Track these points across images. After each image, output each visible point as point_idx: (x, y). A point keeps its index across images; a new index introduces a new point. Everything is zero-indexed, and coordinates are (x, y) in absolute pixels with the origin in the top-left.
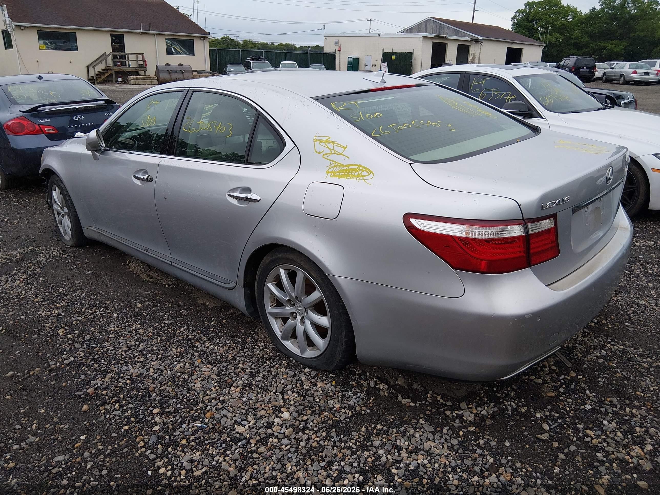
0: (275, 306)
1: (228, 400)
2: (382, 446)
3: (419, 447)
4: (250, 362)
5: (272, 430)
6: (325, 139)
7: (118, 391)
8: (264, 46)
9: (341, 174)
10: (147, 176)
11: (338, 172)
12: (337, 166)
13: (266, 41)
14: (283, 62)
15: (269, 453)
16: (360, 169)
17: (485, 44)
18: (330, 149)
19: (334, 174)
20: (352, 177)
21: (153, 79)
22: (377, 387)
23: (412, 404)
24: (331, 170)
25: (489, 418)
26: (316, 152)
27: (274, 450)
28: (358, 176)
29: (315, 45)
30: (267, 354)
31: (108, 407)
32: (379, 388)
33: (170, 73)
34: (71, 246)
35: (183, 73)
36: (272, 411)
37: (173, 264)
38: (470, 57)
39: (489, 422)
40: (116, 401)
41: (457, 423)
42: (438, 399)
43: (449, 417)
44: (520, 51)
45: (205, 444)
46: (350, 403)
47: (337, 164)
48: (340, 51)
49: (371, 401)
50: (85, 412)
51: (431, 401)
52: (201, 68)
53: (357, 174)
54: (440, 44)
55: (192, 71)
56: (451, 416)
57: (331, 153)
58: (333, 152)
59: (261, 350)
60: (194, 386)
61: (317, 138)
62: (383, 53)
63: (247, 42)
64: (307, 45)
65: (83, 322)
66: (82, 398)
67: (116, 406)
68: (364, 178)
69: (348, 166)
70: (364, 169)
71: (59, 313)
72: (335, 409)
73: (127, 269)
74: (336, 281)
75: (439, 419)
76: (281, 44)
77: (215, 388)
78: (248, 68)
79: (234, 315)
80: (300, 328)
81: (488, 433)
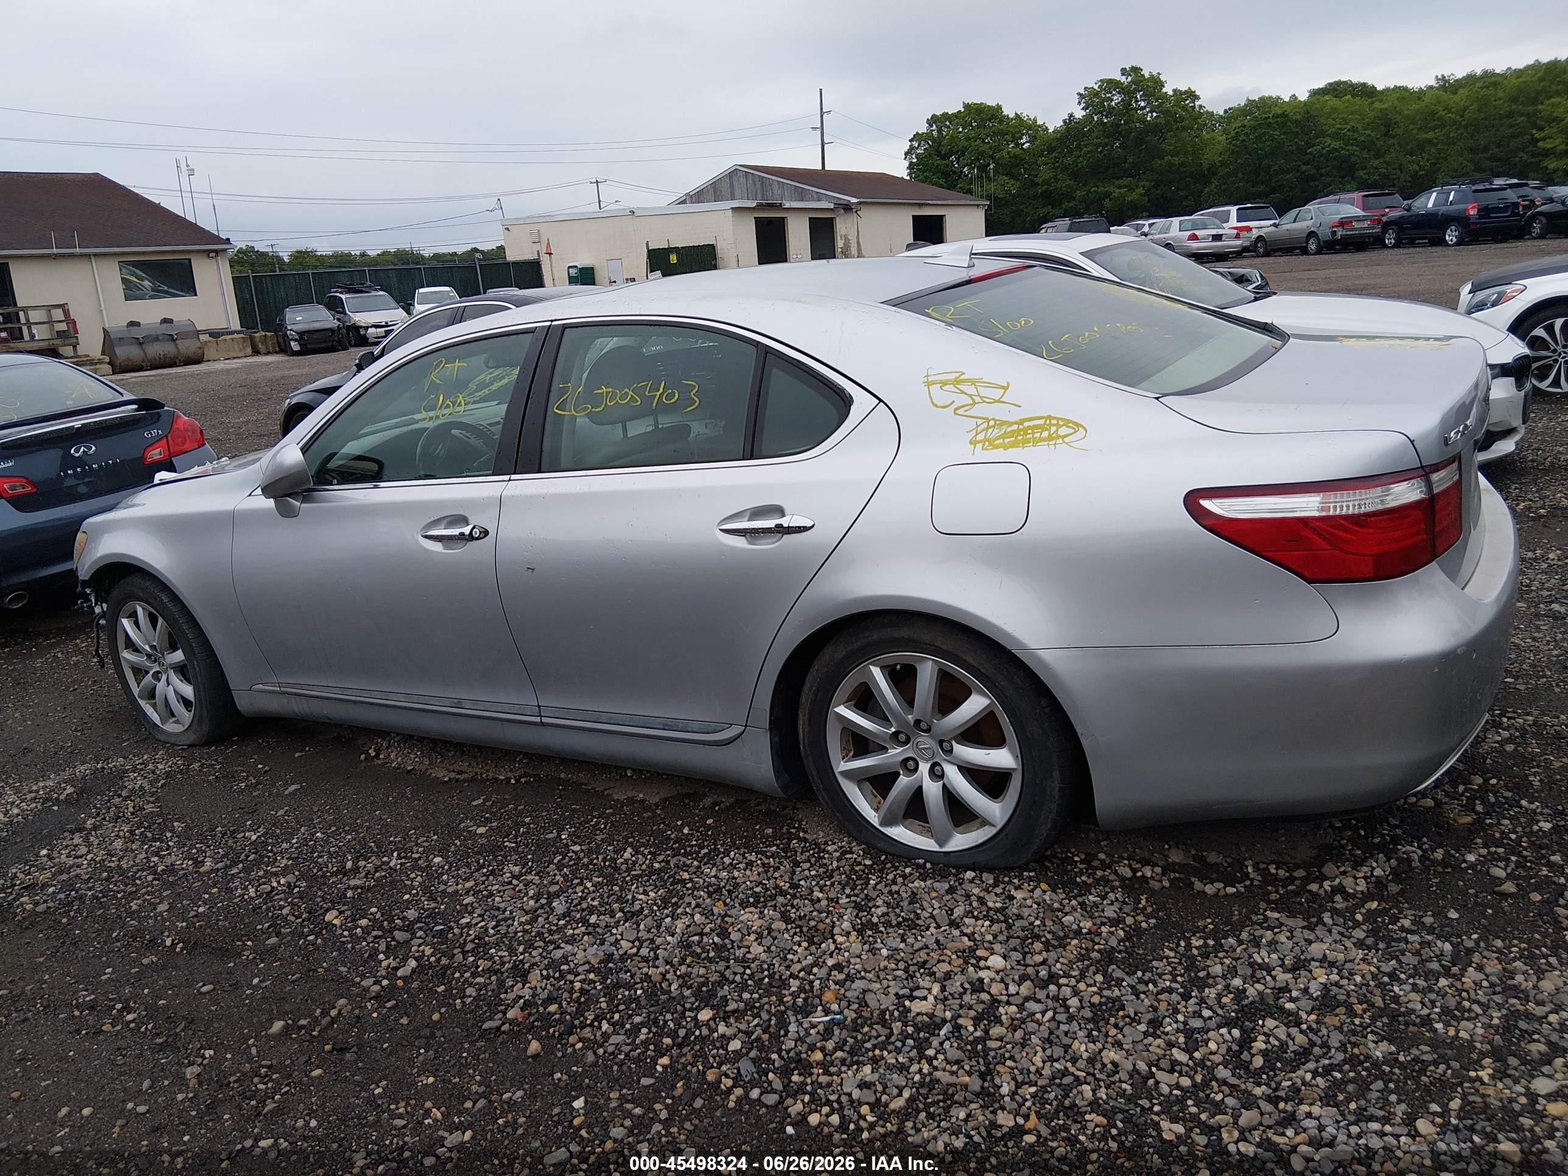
0: (853, 756)
1: (849, 962)
2: (1233, 972)
3: (1302, 957)
4: (832, 884)
5: (989, 993)
6: (953, 376)
7: (583, 999)
8: (342, 260)
9: (1007, 441)
10: (470, 527)
11: (998, 438)
12: (994, 427)
13: (346, 250)
14: (422, 290)
15: (1019, 1034)
16: (1050, 425)
17: (864, 212)
18: (970, 396)
19: (991, 443)
20: (1036, 441)
21: (100, 362)
22: (1139, 874)
23: (1231, 890)
24: (980, 437)
25: (1391, 881)
26: (936, 406)
27: (1023, 1026)
28: (1050, 438)
29: (469, 248)
30: (860, 864)
31: (587, 1033)
32: (1143, 876)
33: (141, 344)
34: (190, 746)
35: (174, 340)
36: (961, 961)
37: (544, 720)
38: (840, 243)
39: (1394, 888)
40: (599, 1018)
41: (1339, 902)
42: (1273, 871)
43: (1319, 895)
44: (940, 219)
45: (868, 1050)
46: (1106, 914)
47: (992, 423)
48: (550, 254)
49: (1143, 902)
50: (536, 1056)
51: (1259, 878)
52: (219, 324)
53: (1045, 434)
54: (769, 221)
55: (198, 333)
56: (1322, 892)
57: (975, 403)
58: (977, 399)
59: (839, 859)
60: (749, 952)
61: (930, 379)
62: (649, 251)
63: (301, 257)
64: (451, 250)
65: (369, 889)
66: (504, 1032)
67: (604, 1029)
68: (1066, 440)
69: (1021, 422)
70: (1061, 423)
71: (289, 884)
72: (1084, 931)
73: (382, 766)
74: (1039, 659)
75: (1301, 904)
76: (385, 253)
77: (800, 945)
78: (339, 312)
79: (722, 806)
80: (932, 790)
81: (1406, 905)
